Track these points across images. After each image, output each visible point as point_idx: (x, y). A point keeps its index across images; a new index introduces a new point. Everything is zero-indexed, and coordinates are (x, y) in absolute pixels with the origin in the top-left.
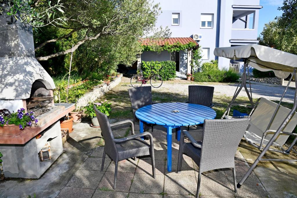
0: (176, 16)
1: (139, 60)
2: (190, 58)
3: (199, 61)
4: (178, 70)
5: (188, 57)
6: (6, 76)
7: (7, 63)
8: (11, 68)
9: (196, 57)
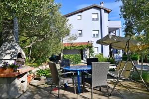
0: (80, 32)
1: (62, 54)
2: (88, 53)
3: (93, 54)
4: (82, 59)
5: (87, 52)
6: (6, 50)
7: (7, 45)
8: (9, 47)
9: (91, 52)
